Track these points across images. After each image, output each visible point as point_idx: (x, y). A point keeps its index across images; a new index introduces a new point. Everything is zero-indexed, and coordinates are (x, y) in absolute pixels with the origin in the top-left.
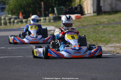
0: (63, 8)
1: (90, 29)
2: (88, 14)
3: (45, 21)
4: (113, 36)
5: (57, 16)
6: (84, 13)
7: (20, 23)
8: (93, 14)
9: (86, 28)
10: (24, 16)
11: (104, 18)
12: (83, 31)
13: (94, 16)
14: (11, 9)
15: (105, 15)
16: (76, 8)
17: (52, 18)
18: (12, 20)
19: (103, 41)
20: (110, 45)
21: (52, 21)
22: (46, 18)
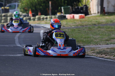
2: (93, 13)
3: (51, 19)
14: (23, 7)
17: (57, 17)
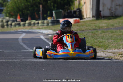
0: (61, 12)
1: (89, 33)
2: (87, 18)
3: (43, 24)
4: (112, 41)
5: (55, 19)
6: (83, 17)
7: (17, 26)
8: (91, 19)
9: (85, 33)
10: (22, 18)
11: (103, 23)
12: (82, 36)
13: (93, 20)
14: (8, 12)
15: (104, 19)
16: (75, 12)
17: (50, 21)
18: (9, 23)
19: (102, 46)
20: (109, 51)
21: (50, 24)
22: (44, 22)
